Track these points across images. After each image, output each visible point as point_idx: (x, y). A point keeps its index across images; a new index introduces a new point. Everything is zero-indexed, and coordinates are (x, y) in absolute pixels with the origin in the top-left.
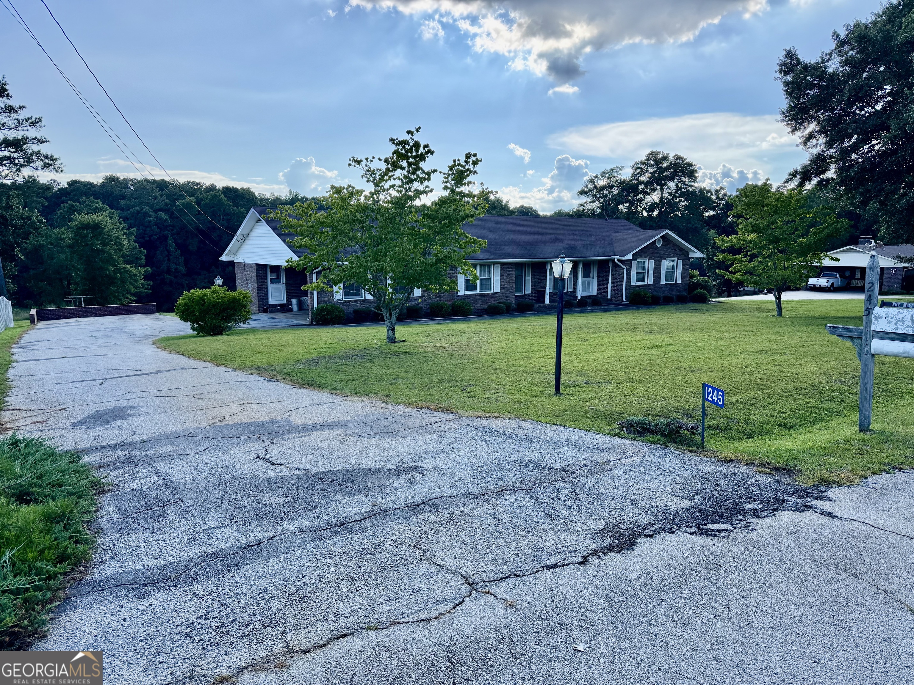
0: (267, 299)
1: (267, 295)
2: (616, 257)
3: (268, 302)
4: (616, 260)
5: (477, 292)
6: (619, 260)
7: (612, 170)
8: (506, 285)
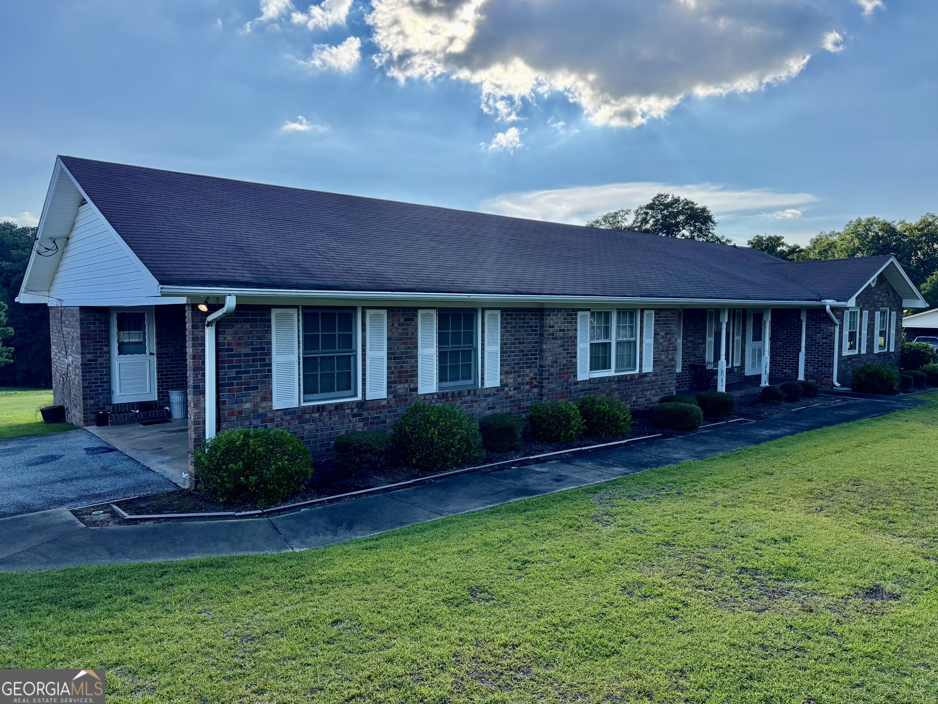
0: (110, 392)
1: (109, 382)
2: (829, 303)
3: (110, 399)
4: (828, 308)
5: (611, 373)
6: (832, 309)
7: (616, 213)
8: (663, 357)
